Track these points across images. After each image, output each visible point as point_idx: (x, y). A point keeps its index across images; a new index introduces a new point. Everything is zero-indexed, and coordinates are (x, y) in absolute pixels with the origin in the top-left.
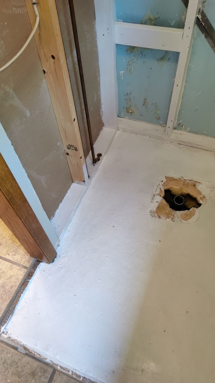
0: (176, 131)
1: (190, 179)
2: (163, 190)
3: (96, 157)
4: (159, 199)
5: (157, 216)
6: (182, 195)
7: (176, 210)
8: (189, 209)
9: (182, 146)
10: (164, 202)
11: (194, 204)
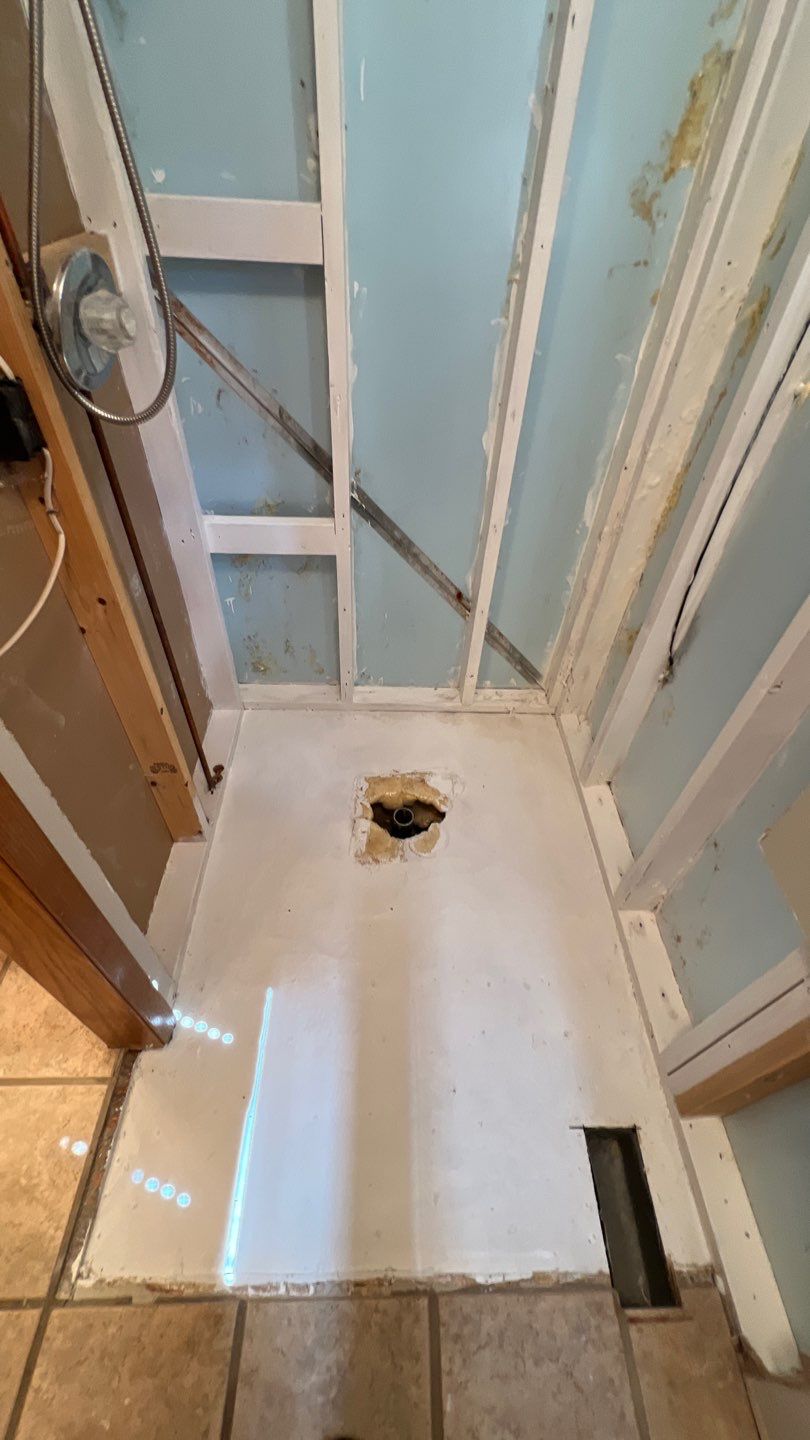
0: (359, 688)
1: (410, 771)
2: (369, 806)
3: (212, 774)
4: (367, 825)
5: (371, 860)
6: (405, 806)
7: (404, 837)
8: (426, 829)
9: (378, 714)
10: (377, 828)
11: (430, 815)
